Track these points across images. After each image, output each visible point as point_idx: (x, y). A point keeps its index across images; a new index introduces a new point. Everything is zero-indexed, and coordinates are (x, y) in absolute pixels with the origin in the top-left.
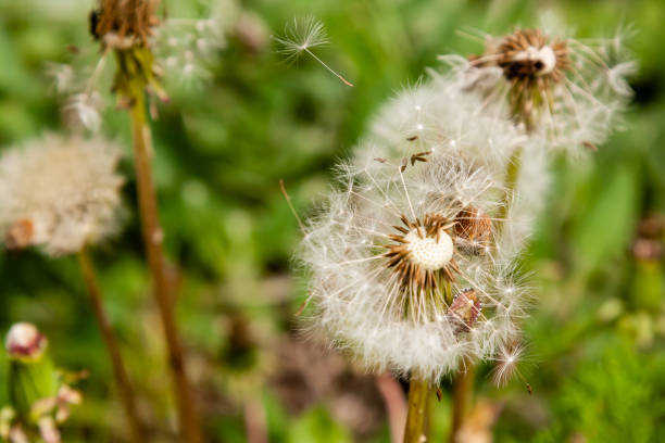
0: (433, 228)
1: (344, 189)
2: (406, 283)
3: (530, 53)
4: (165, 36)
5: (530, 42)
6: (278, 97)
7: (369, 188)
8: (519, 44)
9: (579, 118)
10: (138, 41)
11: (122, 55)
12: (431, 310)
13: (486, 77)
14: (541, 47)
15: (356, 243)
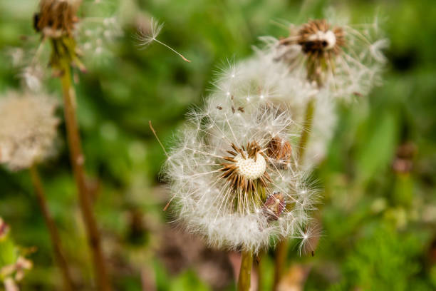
0: (253, 152)
1: (195, 127)
2: (235, 188)
3: (319, 36)
4: (83, 30)
5: (319, 28)
6: (163, 69)
7: (211, 126)
8: (312, 30)
9: (352, 77)
10: (65, 32)
11: (55, 42)
12: (252, 205)
13: (291, 51)
14: (326, 31)
15: (203, 163)
